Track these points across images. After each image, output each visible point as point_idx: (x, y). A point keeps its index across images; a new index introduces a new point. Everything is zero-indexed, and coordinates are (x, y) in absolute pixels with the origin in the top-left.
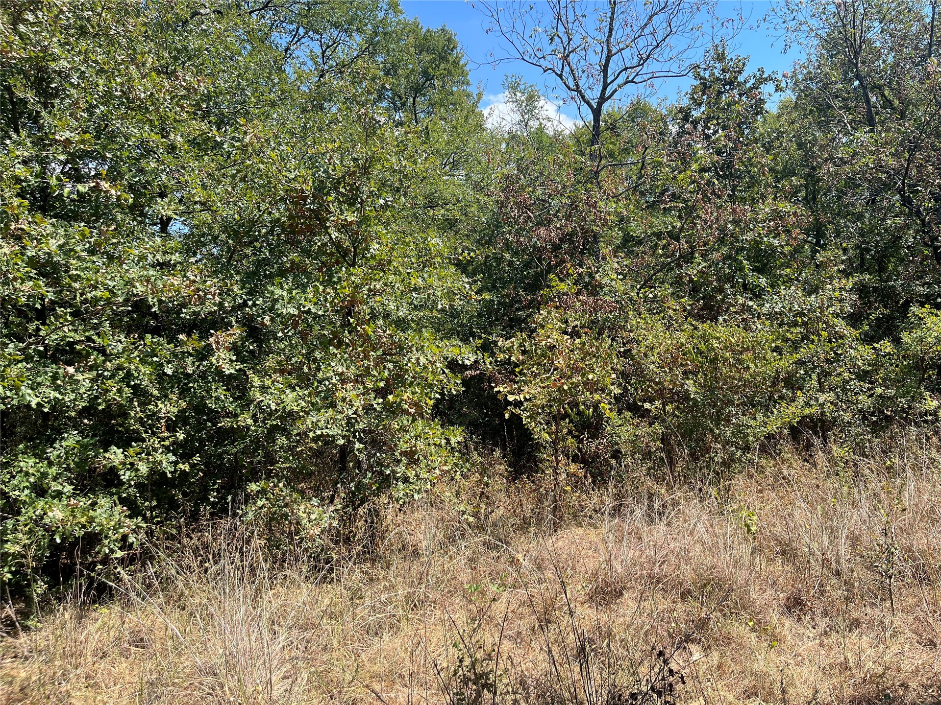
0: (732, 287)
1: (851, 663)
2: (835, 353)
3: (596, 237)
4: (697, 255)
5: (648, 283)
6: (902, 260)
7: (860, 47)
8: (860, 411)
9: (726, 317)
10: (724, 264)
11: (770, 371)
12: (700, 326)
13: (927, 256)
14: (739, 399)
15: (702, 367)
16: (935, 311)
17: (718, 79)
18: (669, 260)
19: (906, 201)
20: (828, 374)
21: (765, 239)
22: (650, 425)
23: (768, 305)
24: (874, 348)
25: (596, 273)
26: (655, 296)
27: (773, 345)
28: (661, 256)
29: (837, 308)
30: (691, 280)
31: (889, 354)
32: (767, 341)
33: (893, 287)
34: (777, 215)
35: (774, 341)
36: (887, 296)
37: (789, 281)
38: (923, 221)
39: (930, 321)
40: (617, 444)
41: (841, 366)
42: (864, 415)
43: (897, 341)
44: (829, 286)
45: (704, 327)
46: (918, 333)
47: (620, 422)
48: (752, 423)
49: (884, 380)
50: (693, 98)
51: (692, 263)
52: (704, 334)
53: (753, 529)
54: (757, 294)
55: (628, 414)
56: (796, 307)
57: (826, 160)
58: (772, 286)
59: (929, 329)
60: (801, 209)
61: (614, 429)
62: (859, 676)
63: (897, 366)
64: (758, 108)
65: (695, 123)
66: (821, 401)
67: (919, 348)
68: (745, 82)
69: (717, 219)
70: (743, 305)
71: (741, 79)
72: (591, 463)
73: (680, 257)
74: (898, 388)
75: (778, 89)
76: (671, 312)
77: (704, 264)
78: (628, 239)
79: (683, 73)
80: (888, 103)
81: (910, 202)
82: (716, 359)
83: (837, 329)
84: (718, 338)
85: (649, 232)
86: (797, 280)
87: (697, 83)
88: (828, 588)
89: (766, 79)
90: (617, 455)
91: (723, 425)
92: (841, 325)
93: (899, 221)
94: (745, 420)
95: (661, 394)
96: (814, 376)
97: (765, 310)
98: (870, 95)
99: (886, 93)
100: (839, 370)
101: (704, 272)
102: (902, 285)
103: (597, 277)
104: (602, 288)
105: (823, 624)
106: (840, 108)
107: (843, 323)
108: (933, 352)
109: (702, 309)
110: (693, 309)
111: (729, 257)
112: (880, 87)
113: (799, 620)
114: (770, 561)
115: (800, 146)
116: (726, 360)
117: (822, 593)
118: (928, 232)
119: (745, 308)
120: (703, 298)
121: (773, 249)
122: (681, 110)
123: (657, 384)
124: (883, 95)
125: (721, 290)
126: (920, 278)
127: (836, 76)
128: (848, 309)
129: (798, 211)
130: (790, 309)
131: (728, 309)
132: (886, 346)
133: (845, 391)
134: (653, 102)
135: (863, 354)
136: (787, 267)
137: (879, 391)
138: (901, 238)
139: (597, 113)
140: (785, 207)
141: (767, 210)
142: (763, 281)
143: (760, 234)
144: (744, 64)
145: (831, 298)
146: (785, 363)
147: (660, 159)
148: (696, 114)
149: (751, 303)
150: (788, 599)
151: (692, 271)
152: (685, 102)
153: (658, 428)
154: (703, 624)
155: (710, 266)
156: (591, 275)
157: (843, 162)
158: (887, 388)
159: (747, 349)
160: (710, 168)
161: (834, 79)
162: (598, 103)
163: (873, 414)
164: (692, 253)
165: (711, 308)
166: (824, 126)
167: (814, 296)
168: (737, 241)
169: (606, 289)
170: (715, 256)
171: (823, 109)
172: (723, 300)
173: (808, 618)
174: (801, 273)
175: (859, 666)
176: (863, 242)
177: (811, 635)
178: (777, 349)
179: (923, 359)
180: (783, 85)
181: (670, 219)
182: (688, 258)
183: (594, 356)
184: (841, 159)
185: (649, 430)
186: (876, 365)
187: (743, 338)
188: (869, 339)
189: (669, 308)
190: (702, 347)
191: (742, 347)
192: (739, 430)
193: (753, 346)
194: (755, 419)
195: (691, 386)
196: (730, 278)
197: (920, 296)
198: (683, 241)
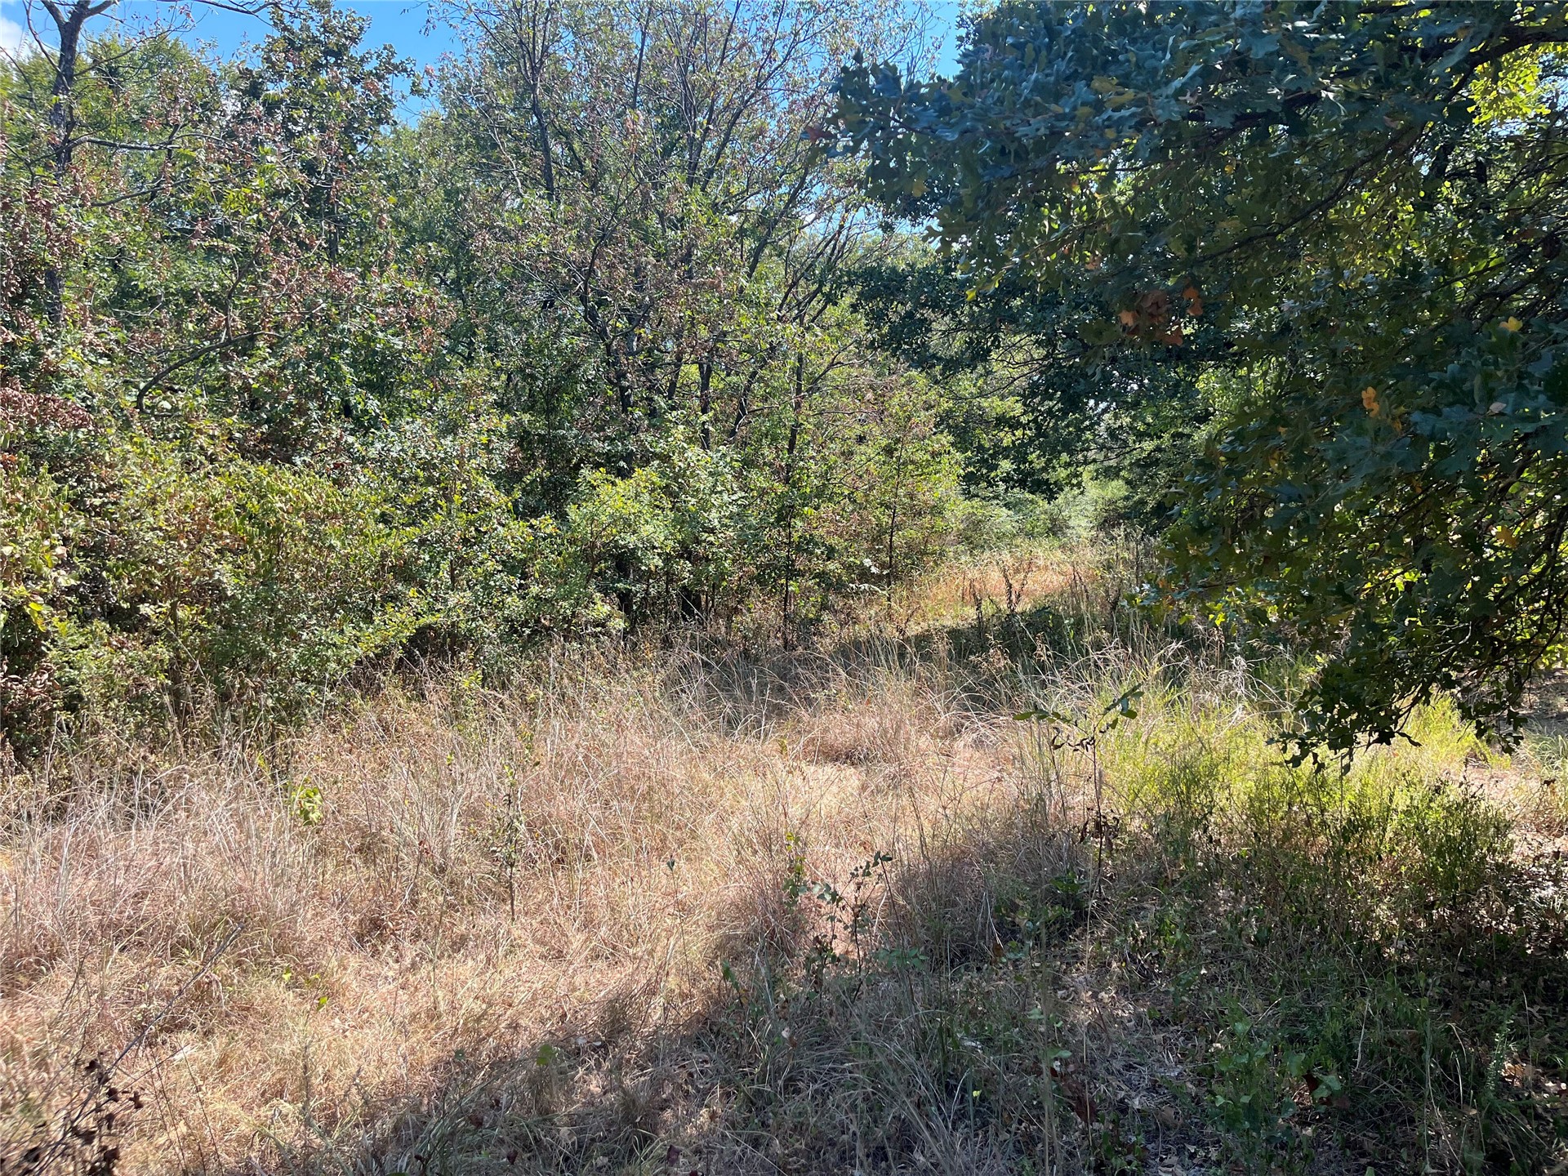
0: (320, 408)
1: (443, 1007)
2: (477, 530)
3: (52, 278)
4: (261, 344)
5: (162, 382)
6: (578, 400)
7: (542, 63)
8: (506, 620)
9: (308, 459)
10: (309, 366)
11: (372, 551)
12: (252, 469)
13: (610, 398)
14: (316, 599)
15: (250, 542)
16: (611, 477)
17: (315, 40)
18: (207, 343)
19: (590, 315)
20: (464, 562)
21: (380, 335)
22: (147, 643)
23: (379, 445)
24: (531, 526)
25: (48, 347)
26: (175, 409)
27: (378, 511)
28: (191, 334)
29: (482, 460)
30: (246, 387)
31: (550, 536)
32: (367, 502)
33: (564, 437)
34: (400, 298)
35: (377, 505)
36: (555, 450)
37: (416, 409)
38: (608, 346)
39: (605, 490)
40: (73, 682)
41: (483, 551)
42: (512, 626)
43: (562, 516)
44: (474, 425)
45: (260, 470)
46: (588, 508)
47: (81, 640)
48: (337, 639)
49: (541, 574)
50: (268, 60)
51: (251, 356)
52: (258, 484)
53: (313, 816)
54: (364, 425)
55: (100, 625)
56: (423, 452)
57: (481, 227)
58: (390, 415)
59: (603, 503)
60: (441, 297)
61: (66, 653)
62: (449, 1023)
63: (560, 554)
64: (381, 110)
65: (271, 107)
66: (451, 604)
67: (589, 529)
68: (362, 60)
69: (301, 287)
70: (338, 440)
71: (356, 51)
72: (19, 721)
73: (229, 342)
74: (558, 588)
75: (415, 90)
76: (203, 440)
77: (273, 362)
78: (126, 294)
79: (247, 7)
80: (576, 163)
81: (594, 317)
82: (278, 529)
83: (482, 493)
84: (284, 493)
85: (173, 288)
86: (430, 410)
87: (277, 34)
88: (424, 895)
89: (396, 67)
90: (73, 703)
91: (287, 644)
92: (486, 487)
93: (579, 342)
94: (325, 634)
95: (171, 588)
96: (445, 565)
97: (373, 453)
98: (552, 143)
99: (576, 146)
100: (482, 556)
101: (271, 376)
102: (576, 436)
103: (49, 353)
104: (60, 379)
105: (410, 952)
106: (510, 151)
107: (492, 485)
108: (607, 536)
109: (263, 440)
110: (246, 439)
111: (318, 356)
112: (567, 134)
113: (375, 952)
114: (340, 865)
115: (450, 195)
116: (294, 531)
117: (414, 903)
118: (614, 364)
119: (340, 447)
120: (268, 421)
121: (397, 355)
122: (246, 74)
123: (161, 568)
124: (571, 149)
125: (301, 411)
126: (601, 429)
127: (504, 97)
128: (499, 464)
129: (435, 298)
130: (414, 455)
131: (312, 444)
132: (547, 523)
133: (487, 588)
134: (188, 44)
135: (514, 533)
136: (418, 388)
137: (535, 589)
138: (578, 366)
139: (69, 33)
140: (416, 287)
141: (385, 286)
142: (373, 405)
143: (371, 325)
144: (361, 29)
145: (475, 445)
146: (399, 542)
147: (194, 154)
148: (272, 90)
149: (351, 439)
150: (361, 921)
151: (251, 371)
152: (257, 65)
153: (163, 652)
154: (202, 994)
155: (283, 368)
156: (35, 350)
157: (506, 235)
158: (545, 585)
159: (334, 516)
160: (288, 191)
161: (501, 102)
162: (73, 14)
163: (525, 624)
164: (252, 339)
165: (284, 442)
166: (484, 172)
167: (450, 438)
168: (334, 330)
169: (69, 382)
170: (293, 350)
171: (486, 145)
172: (304, 429)
173: (388, 947)
174: (436, 400)
175: (453, 1008)
176: (529, 365)
177: (391, 974)
178: (384, 519)
179: (593, 546)
180: (424, 86)
181: (217, 271)
182: (245, 346)
183: (18, 509)
184: (505, 231)
185: (143, 654)
186: (532, 551)
187: (328, 496)
188: (525, 512)
189: (199, 431)
190: (254, 505)
191: (325, 512)
192: (313, 653)
193: (344, 511)
194: (342, 632)
195: (225, 574)
196: (317, 393)
197: (599, 454)
198: (235, 314)
